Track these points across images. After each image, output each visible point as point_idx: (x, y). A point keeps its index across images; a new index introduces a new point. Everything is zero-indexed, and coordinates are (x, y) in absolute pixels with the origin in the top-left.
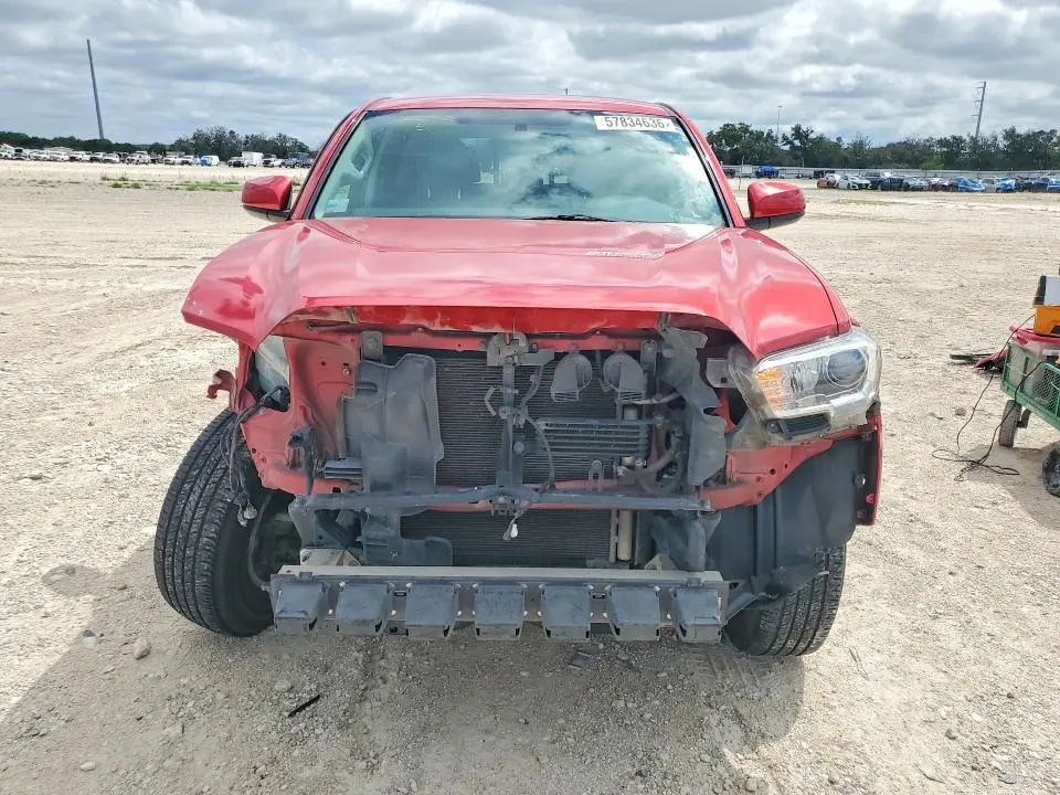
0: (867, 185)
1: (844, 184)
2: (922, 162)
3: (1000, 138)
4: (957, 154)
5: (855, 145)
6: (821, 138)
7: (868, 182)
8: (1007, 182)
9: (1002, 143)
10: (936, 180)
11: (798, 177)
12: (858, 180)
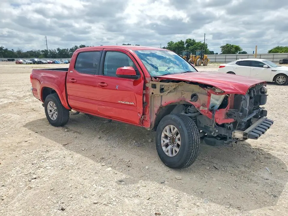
0: (32, 63)
1: (25, 63)
2: (39, 56)
3: (56, 50)
4: (47, 54)
5: (18, 52)
6: (7, 49)
7: (32, 62)
8: (66, 61)
9: (57, 52)
10: (48, 61)
11: (3, 61)
12: (29, 62)
